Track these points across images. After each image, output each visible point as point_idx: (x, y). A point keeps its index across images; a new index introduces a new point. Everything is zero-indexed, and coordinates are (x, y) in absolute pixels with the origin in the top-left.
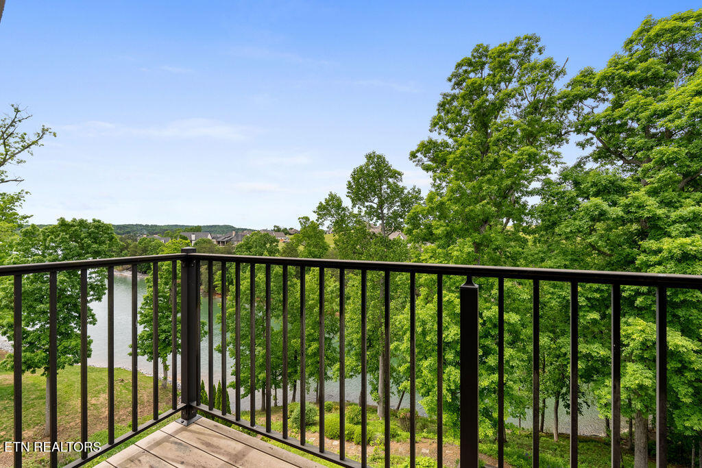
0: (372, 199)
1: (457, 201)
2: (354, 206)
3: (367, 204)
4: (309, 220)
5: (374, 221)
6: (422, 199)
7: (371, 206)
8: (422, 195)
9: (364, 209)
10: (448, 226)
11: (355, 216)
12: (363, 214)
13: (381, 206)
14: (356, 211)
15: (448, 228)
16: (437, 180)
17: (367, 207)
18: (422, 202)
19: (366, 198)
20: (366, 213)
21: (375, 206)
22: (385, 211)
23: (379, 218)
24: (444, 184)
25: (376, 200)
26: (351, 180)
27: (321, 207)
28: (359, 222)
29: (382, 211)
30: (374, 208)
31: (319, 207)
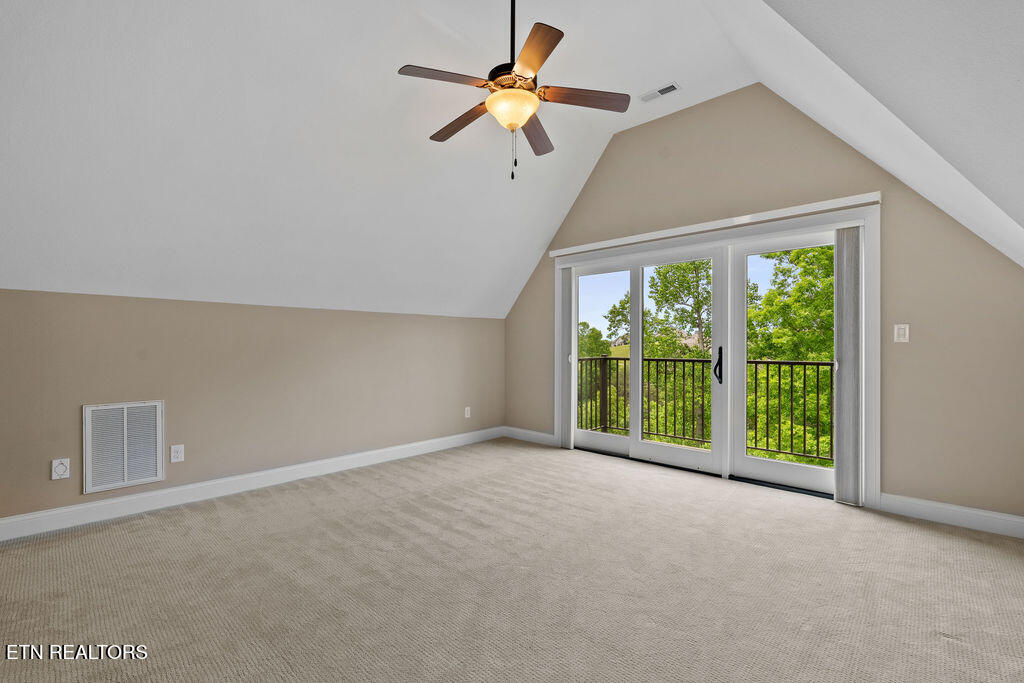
0: (685, 299)
1: (808, 303)
2: (659, 310)
3: (677, 306)
4: (588, 326)
5: (687, 329)
6: (759, 298)
7: (683, 310)
8: (759, 293)
9: (672, 314)
10: (794, 335)
11: (660, 323)
12: (671, 319)
13: (697, 308)
14: (661, 316)
15: (795, 338)
16: (780, 275)
17: (677, 310)
18: (759, 302)
19: (676, 298)
20: (676, 319)
21: (689, 309)
22: (704, 316)
23: (695, 325)
24: (790, 280)
25: (691, 301)
26: (655, 275)
27: (614, 312)
28: (666, 331)
29: (699, 316)
30: (686, 311)
31: (612, 312)
